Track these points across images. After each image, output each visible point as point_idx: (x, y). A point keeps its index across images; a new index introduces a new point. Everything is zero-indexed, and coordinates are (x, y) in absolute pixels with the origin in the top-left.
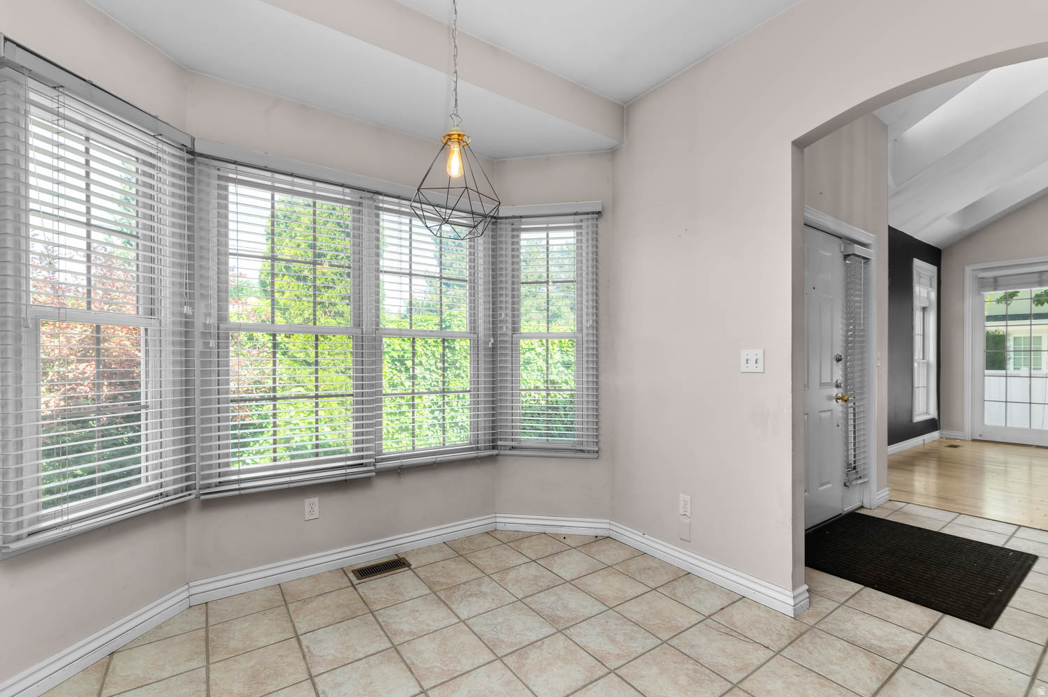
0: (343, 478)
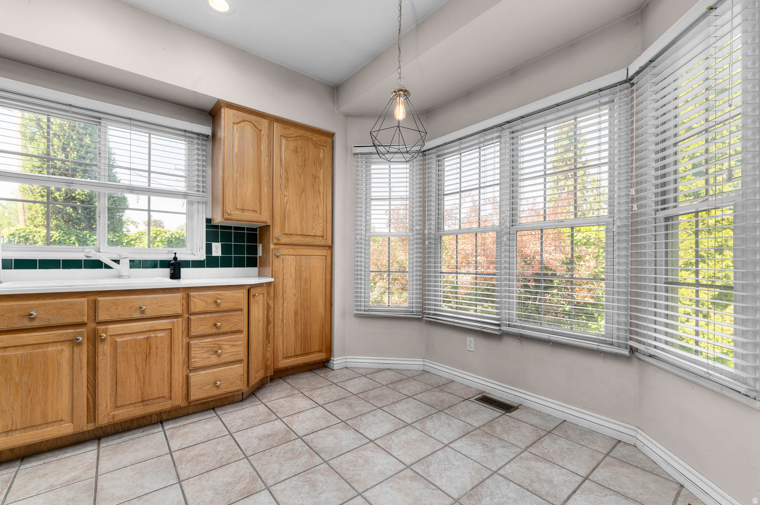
0: (479, 329)
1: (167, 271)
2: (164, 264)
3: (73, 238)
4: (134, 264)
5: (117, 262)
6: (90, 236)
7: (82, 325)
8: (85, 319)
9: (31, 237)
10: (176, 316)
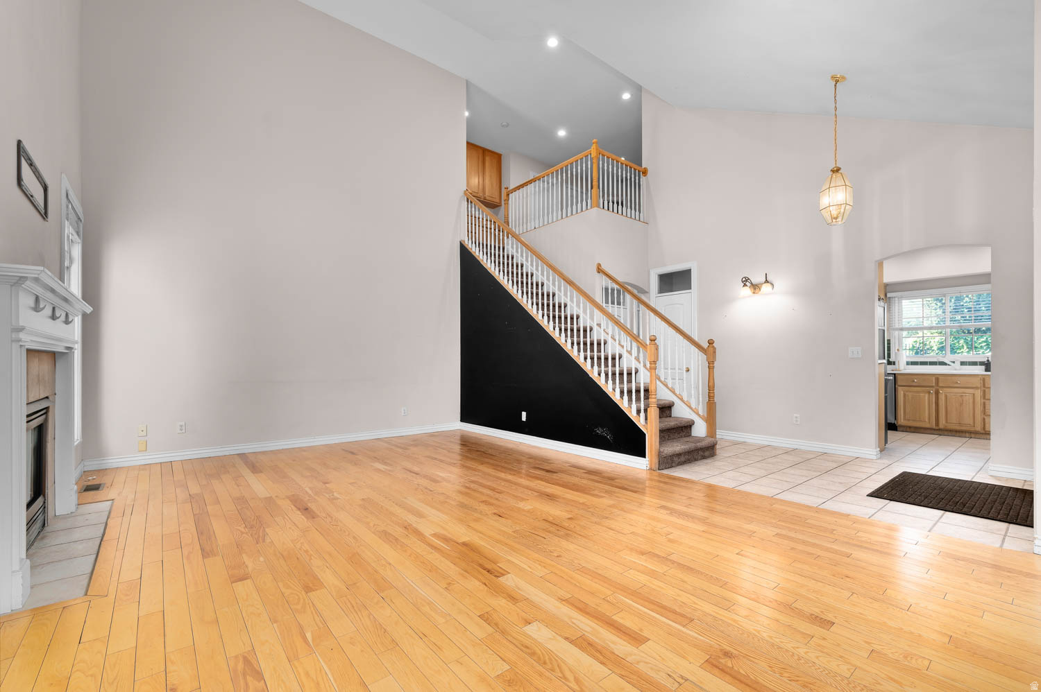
1: (983, 367)
2: (982, 363)
3: (962, 342)
4: (963, 363)
5: (954, 362)
6: (977, 339)
7: (932, 387)
8: (934, 385)
9: (928, 343)
10: (976, 388)
